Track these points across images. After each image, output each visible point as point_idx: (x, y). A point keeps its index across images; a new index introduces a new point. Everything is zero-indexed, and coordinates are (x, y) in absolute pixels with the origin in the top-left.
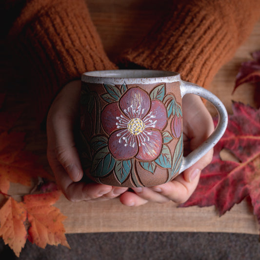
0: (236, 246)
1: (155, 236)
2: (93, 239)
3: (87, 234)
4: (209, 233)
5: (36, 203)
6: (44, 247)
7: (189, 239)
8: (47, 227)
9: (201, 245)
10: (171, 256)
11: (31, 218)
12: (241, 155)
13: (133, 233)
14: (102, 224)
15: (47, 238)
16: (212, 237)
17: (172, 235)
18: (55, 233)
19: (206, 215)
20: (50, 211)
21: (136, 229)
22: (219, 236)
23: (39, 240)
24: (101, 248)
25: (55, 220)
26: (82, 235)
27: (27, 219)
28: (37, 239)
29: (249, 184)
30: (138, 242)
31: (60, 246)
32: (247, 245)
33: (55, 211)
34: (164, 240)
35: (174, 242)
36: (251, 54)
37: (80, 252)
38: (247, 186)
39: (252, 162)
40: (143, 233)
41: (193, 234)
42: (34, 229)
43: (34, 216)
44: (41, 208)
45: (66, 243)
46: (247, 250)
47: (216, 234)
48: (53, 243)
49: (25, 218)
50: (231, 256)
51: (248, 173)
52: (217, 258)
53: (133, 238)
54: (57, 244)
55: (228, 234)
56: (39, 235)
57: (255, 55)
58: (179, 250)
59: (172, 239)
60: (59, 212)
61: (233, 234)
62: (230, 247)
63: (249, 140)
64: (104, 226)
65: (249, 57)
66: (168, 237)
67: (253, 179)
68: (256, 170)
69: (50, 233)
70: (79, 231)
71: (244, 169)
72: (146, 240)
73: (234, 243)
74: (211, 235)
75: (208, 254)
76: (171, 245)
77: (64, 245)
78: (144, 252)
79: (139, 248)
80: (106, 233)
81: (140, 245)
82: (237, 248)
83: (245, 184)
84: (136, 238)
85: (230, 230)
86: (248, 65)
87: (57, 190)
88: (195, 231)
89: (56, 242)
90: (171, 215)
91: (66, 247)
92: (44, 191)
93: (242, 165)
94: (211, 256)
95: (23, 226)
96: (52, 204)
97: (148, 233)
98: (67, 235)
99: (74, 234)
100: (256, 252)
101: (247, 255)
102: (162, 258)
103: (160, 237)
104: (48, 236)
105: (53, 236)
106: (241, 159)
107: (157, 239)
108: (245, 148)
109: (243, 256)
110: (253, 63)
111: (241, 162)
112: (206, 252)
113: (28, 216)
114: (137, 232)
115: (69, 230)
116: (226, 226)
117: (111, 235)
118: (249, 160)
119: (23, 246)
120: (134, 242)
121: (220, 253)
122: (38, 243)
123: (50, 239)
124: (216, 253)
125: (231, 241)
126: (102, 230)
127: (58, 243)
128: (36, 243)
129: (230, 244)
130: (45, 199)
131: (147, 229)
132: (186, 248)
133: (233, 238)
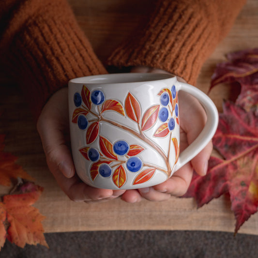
0: (212, 243)
1: (133, 235)
2: (72, 238)
3: (66, 233)
4: (186, 231)
5: (16, 203)
6: (23, 246)
7: (166, 237)
8: (27, 227)
9: (178, 242)
10: (149, 253)
11: (10, 218)
12: (226, 152)
13: (111, 232)
14: (80, 223)
15: (26, 238)
16: (188, 235)
17: (150, 234)
18: (34, 233)
19: (183, 213)
20: (29, 211)
21: (114, 228)
22: (195, 234)
23: (18, 240)
24: (80, 246)
25: (34, 220)
26: (61, 235)
27: (7, 219)
28: (17, 238)
29: (230, 181)
30: (116, 240)
31: (39, 245)
32: (223, 243)
33: (34, 211)
34: (142, 238)
35: (151, 240)
36: (226, 56)
37: (59, 251)
38: (228, 182)
39: (236, 161)
40: (121, 231)
41: (170, 233)
42: (14, 229)
43: (13, 216)
44: (20, 208)
45: (44, 243)
46: (223, 247)
47: (193, 232)
48: (32, 243)
49: (4, 218)
50: (207, 253)
51: (231, 171)
52: (194, 256)
53: (111, 236)
54: (35, 244)
55: (204, 232)
56: (18, 234)
57: (230, 57)
58: (156, 248)
59: (149, 237)
60: (38, 212)
61: (209, 232)
62: (206, 244)
63: (235, 139)
64: (83, 225)
65: (224, 58)
66: (145, 235)
67: (234, 176)
68: (239, 169)
69: (29, 233)
70: (58, 231)
71: (227, 166)
72: (124, 238)
73: (210, 241)
74: (187, 233)
75: (185, 252)
76: (149, 243)
77: (42, 244)
78: (122, 250)
79: (117, 246)
80: (85, 232)
81: (118, 243)
82: (214, 246)
83: (226, 180)
84: (114, 236)
85: (207, 229)
86: (223, 66)
87: (36, 190)
88: (172, 229)
89: (35, 242)
90: (148, 214)
91: (44, 246)
92: (24, 192)
93: (225, 163)
94: (187, 253)
95: (3, 225)
96: (31, 204)
97: (126, 231)
98: (46, 235)
99: (53, 234)
100: (231, 250)
101: (223, 253)
102: (139, 256)
103: (138, 235)
104: (28, 236)
105: (31, 235)
106: (225, 156)
107: (135, 237)
108: (230, 147)
109: (219, 253)
110: (228, 65)
111: (225, 159)
112: (183, 250)
113: (7, 216)
114: (115, 231)
115: (48, 230)
116: (202, 224)
117: (90, 234)
118: (233, 158)
119: (3, 246)
120: (112, 240)
121: (196, 250)
122: (17, 243)
123: (29, 239)
124: (192, 251)
125: (207, 239)
126: (81, 229)
127: (37, 242)
128: (15, 242)
129: (206, 242)
130: (24, 199)
131: (124, 228)
132: (163, 246)
133: (208, 236)
